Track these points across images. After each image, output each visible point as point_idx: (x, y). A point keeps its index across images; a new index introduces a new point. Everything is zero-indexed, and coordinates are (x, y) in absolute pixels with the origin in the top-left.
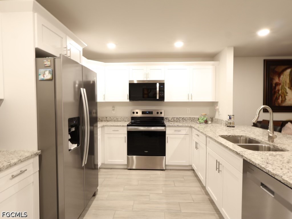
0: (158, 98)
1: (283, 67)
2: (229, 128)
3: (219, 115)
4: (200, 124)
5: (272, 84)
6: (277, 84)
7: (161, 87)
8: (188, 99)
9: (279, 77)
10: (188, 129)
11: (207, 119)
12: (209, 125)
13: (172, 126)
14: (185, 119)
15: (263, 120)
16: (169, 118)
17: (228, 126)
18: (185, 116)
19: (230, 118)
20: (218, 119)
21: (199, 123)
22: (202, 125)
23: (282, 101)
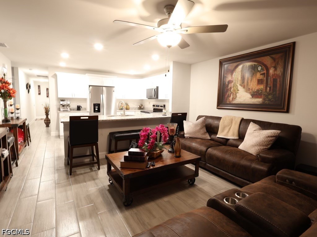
5: (225, 83)
6: (230, 82)
9: (232, 74)
23: (233, 98)
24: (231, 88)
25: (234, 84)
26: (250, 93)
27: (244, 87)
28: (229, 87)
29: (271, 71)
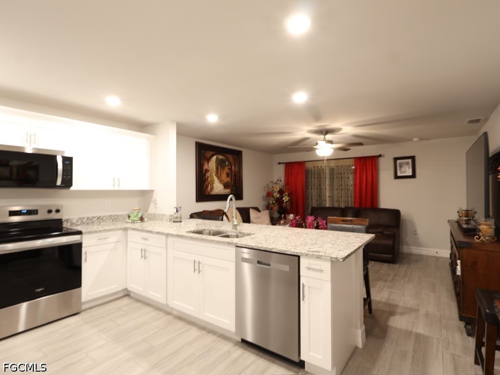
0: (59, 183)
1: (211, 153)
2: (176, 223)
3: (156, 208)
4: (133, 224)
5: (202, 170)
6: (207, 171)
7: (67, 164)
8: (114, 185)
9: (208, 163)
10: (120, 232)
11: (142, 214)
12: (146, 223)
13: (96, 232)
14: (102, 219)
15: (203, 211)
16: (73, 219)
17: (174, 222)
18: (102, 214)
19: (177, 211)
20: (154, 214)
21: (131, 223)
22: (136, 224)
23: (211, 189)
24: (208, 178)
25: (210, 174)
26: (223, 184)
27: (218, 179)
28: (206, 176)
29: (233, 167)
